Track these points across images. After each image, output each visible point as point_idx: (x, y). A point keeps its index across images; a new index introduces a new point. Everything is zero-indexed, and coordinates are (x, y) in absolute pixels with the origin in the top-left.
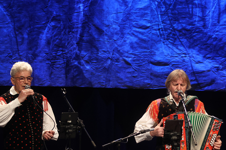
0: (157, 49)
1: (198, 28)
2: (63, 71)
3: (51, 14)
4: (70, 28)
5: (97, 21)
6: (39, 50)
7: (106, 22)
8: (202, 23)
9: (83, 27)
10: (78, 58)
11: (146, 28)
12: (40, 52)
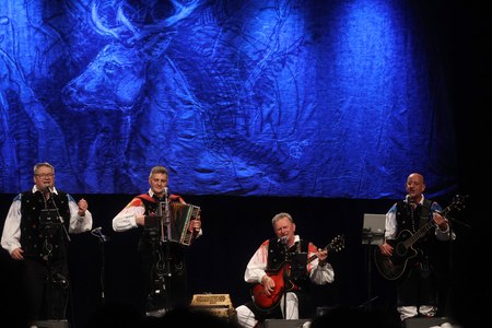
0: (202, 157)
1: (241, 137)
2: (112, 179)
4: (118, 138)
5: (143, 132)
7: (153, 133)
8: (245, 132)
9: (131, 138)
10: (126, 166)
11: (191, 137)
12: (90, 162)
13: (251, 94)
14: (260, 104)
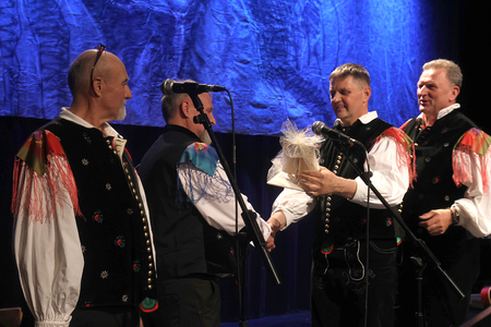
1: (291, 69)
3: (150, 34)
4: (171, 53)
5: (198, 49)
6: (135, 78)
7: (208, 51)
8: (295, 63)
9: (184, 55)
11: (248, 63)
12: (136, 81)
13: (300, 19)
14: (308, 32)
